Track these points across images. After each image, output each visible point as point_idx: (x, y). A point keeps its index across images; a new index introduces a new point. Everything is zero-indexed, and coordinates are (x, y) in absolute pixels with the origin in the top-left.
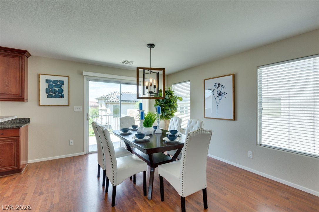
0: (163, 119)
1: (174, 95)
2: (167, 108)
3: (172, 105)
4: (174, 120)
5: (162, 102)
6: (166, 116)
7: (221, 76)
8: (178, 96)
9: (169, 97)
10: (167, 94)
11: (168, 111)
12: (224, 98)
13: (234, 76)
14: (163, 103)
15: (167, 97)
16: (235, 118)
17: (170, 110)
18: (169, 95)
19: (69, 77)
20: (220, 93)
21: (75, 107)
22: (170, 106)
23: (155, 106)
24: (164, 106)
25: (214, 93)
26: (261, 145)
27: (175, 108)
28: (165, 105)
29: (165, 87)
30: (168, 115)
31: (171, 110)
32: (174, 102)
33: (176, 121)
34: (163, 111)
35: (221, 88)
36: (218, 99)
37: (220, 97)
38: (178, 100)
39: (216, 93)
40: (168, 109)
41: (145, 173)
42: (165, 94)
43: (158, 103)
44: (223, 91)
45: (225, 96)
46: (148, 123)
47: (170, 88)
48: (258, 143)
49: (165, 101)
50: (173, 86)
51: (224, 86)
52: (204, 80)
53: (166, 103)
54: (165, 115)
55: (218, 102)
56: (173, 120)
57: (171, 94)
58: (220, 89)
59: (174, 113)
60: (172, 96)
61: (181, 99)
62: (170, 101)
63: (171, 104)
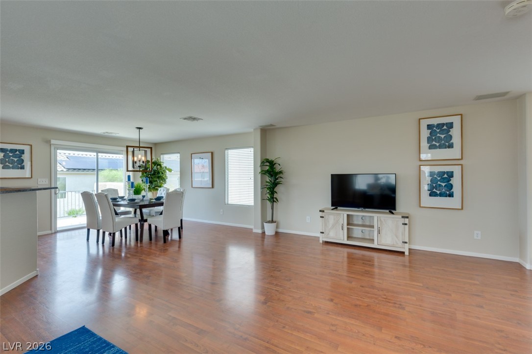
0: (151, 191)
1: (163, 166)
2: (155, 179)
3: (161, 177)
4: (162, 190)
5: (150, 173)
6: (154, 188)
8: (167, 168)
9: (157, 168)
10: (155, 165)
11: (156, 183)
14: (150, 175)
15: (155, 168)
16: (213, 187)
17: (158, 182)
18: (157, 165)
21: (39, 180)
22: (159, 177)
23: (141, 177)
24: (151, 178)
26: (228, 204)
27: (164, 180)
28: (153, 177)
29: (153, 157)
30: (156, 186)
31: (160, 182)
32: (162, 173)
33: (164, 190)
34: (151, 182)
38: (167, 171)
40: (157, 181)
41: (136, 225)
42: (153, 165)
43: (145, 175)
46: (137, 191)
47: (159, 158)
48: (226, 203)
49: (153, 173)
50: (162, 156)
53: (154, 174)
54: (153, 186)
56: (160, 190)
57: (160, 165)
59: (163, 185)
60: (161, 167)
61: (170, 170)
62: (159, 173)
63: (160, 175)
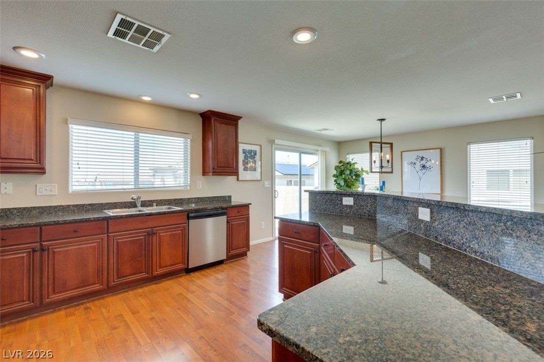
7: (426, 149)
12: (429, 172)
13: (441, 150)
19: (261, 146)
20: (424, 167)
21: (265, 182)
25: (415, 166)
35: (425, 162)
36: (421, 173)
37: (424, 171)
39: (418, 166)
44: (428, 165)
45: (430, 170)
51: (429, 159)
52: (402, 152)
55: (420, 176)
58: (423, 162)
